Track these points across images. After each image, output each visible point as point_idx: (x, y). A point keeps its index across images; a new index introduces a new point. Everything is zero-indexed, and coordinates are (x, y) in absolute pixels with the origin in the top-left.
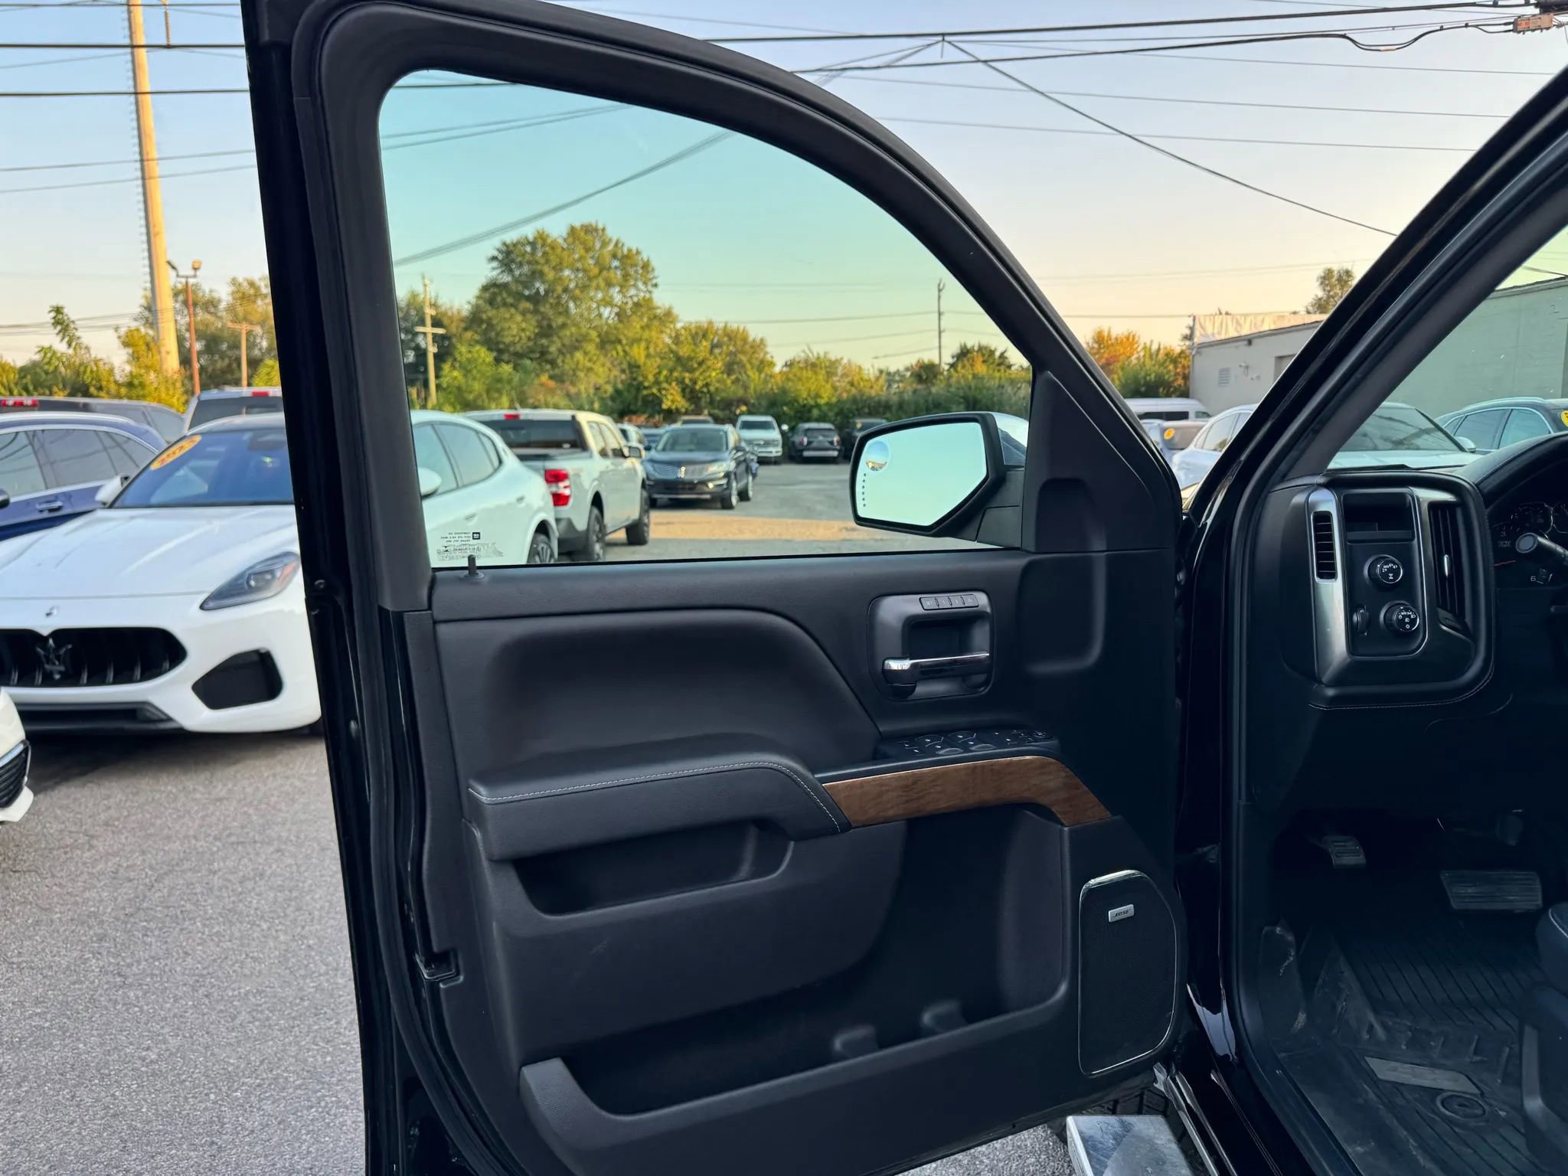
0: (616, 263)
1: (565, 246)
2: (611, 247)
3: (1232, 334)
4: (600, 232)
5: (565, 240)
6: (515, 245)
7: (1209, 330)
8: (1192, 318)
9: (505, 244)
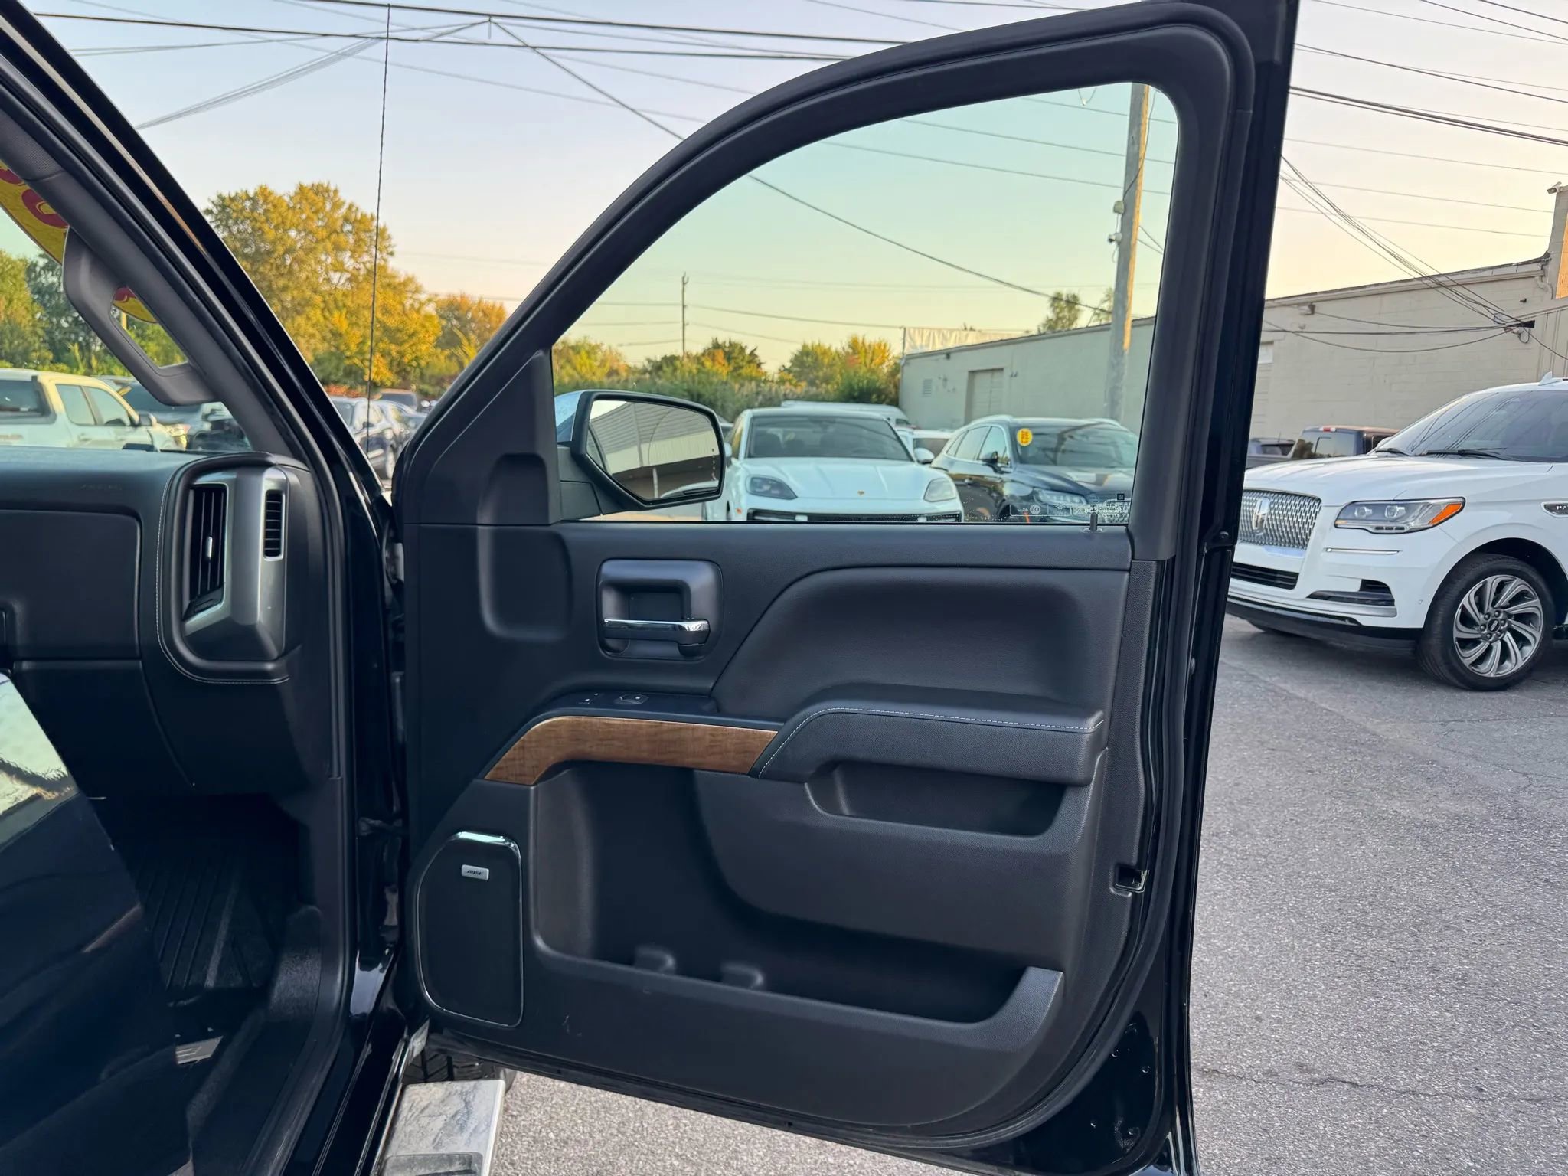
0: (348, 227)
1: (291, 205)
2: (344, 210)
3: (938, 347)
4: (332, 194)
5: (291, 198)
6: (232, 199)
7: (918, 343)
8: (903, 330)
9: (220, 197)
